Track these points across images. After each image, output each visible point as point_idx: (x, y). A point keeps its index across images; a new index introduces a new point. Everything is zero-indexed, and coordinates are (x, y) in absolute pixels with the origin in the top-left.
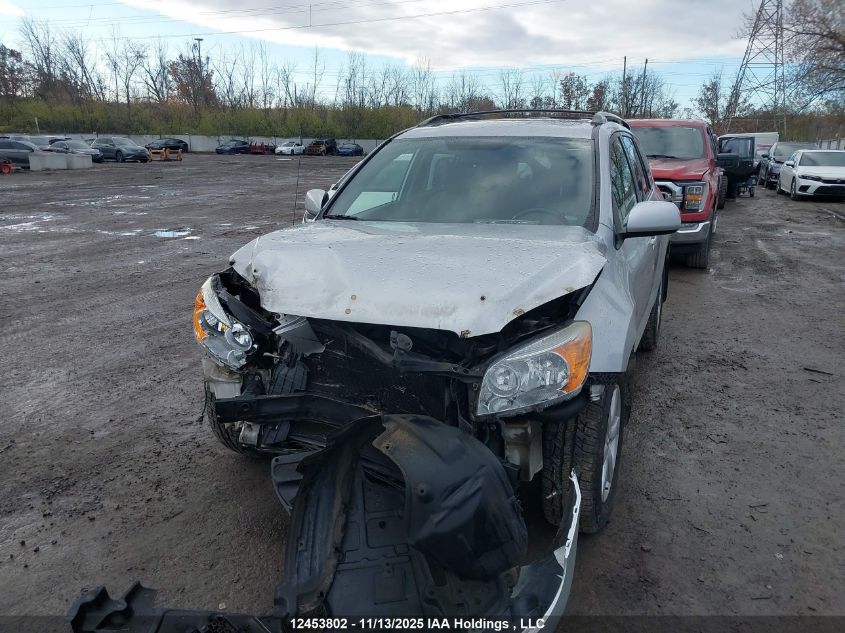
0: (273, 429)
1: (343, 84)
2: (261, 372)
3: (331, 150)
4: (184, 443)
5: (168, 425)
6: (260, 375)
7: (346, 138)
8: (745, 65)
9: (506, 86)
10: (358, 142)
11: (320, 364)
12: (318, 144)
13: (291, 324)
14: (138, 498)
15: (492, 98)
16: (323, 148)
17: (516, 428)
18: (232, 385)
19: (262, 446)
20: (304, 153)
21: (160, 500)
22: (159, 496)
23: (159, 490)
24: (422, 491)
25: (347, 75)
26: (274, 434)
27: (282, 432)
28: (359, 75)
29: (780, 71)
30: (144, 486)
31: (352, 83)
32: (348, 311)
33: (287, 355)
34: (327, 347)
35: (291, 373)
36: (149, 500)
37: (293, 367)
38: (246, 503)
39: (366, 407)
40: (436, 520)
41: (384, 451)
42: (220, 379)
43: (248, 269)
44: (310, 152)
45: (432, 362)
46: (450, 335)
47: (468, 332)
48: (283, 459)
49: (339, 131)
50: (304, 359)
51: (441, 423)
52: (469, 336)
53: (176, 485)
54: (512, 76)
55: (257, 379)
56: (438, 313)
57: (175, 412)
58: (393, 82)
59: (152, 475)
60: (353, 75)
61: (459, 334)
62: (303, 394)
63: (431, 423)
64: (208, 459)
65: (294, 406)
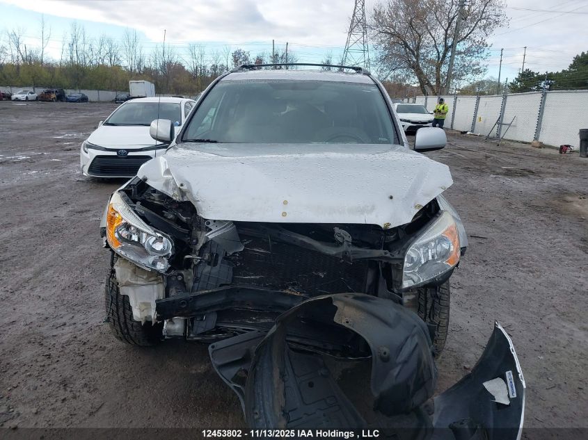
0: (202, 320)
1: (67, 47)
2: (183, 272)
3: (61, 97)
4: (68, 343)
5: (42, 329)
6: (182, 275)
7: (73, 88)
8: (347, 50)
9: (193, 55)
10: (83, 91)
11: (239, 260)
12: (49, 92)
13: (220, 229)
14: (52, 400)
15: (184, 64)
16: (53, 96)
17: (409, 295)
18: (151, 287)
19: (191, 335)
20: (37, 99)
21: (75, 397)
22: (71, 395)
23: (69, 389)
24: (385, 353)
25: (70, 40)
26: (203, 324)
27: (210, 322)
28: (80, 41)
29: (366, 56)
30: (51, 388)
31: (75, 46)
32: (284, 214)
33: (207, 256)
34: (246, 246)
35: (215, 270)
36: (64, 400)
37: (215, 264)
38: (158, 386)
39: (287, 291)
40: (395, 374)
41: (346, 325)
42: (139, 283)
43: (167, 184)
44: (42, 99)
45: (368, 251)
46: (376, 227)
47: (389, 224)
48: (219, 344)
49: (66, 83)
50: (226, 258)
51: (376, 297)
52: (390, 227)
53: (83, 382)
54: (196, 49)
55: (180, 279)
56: (362, 211)
57: (44, 317)
58: (107, 49)
59: (54, 377)
60: (75, 40)
61: (382, 226)
62: (229, 287)
63: (370, 298)
64: (99, 354)
65: (221, 299)
